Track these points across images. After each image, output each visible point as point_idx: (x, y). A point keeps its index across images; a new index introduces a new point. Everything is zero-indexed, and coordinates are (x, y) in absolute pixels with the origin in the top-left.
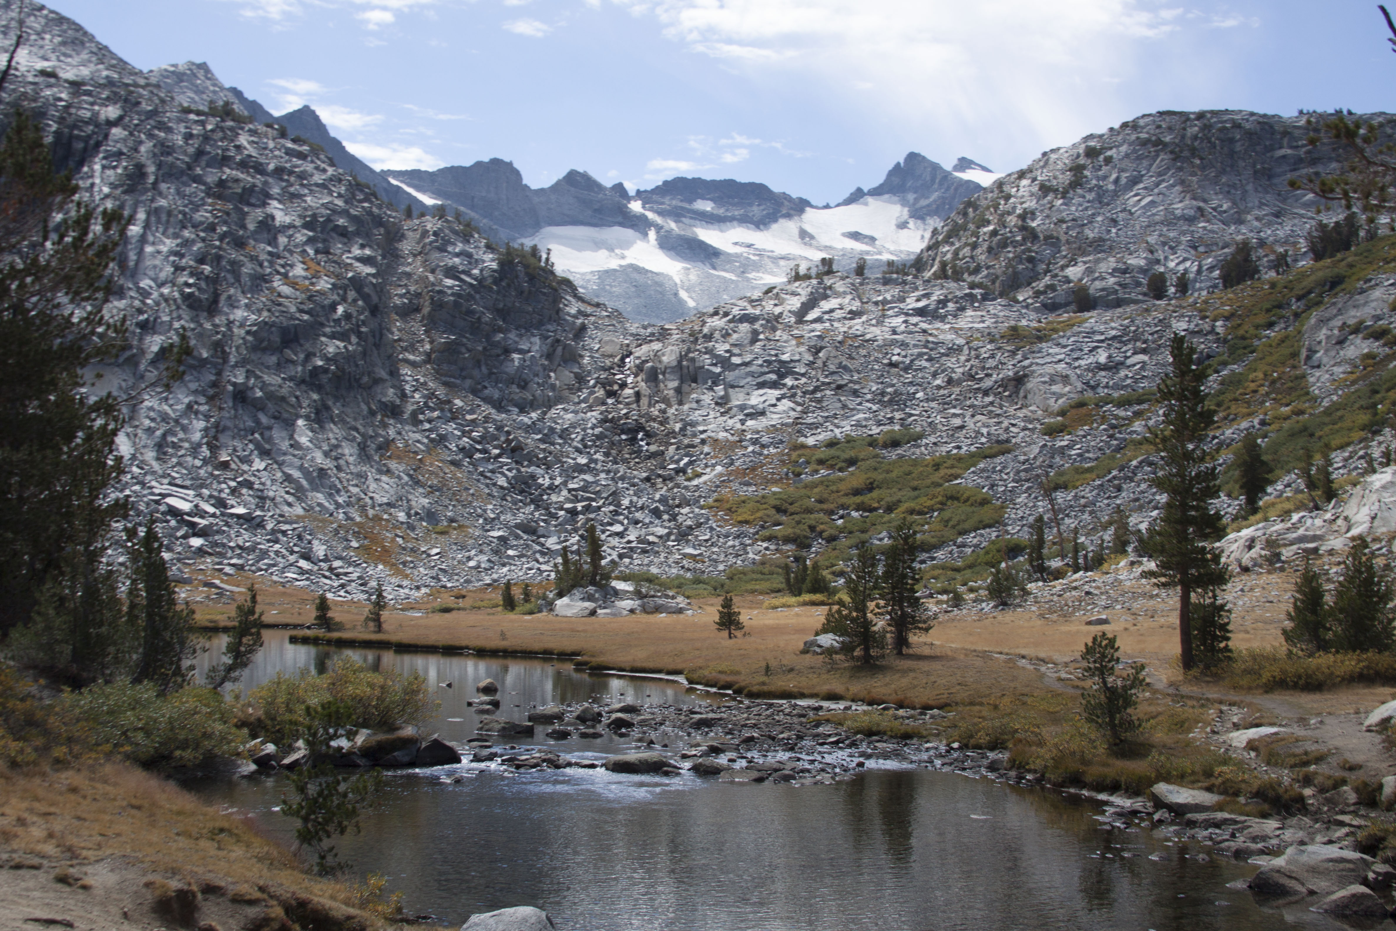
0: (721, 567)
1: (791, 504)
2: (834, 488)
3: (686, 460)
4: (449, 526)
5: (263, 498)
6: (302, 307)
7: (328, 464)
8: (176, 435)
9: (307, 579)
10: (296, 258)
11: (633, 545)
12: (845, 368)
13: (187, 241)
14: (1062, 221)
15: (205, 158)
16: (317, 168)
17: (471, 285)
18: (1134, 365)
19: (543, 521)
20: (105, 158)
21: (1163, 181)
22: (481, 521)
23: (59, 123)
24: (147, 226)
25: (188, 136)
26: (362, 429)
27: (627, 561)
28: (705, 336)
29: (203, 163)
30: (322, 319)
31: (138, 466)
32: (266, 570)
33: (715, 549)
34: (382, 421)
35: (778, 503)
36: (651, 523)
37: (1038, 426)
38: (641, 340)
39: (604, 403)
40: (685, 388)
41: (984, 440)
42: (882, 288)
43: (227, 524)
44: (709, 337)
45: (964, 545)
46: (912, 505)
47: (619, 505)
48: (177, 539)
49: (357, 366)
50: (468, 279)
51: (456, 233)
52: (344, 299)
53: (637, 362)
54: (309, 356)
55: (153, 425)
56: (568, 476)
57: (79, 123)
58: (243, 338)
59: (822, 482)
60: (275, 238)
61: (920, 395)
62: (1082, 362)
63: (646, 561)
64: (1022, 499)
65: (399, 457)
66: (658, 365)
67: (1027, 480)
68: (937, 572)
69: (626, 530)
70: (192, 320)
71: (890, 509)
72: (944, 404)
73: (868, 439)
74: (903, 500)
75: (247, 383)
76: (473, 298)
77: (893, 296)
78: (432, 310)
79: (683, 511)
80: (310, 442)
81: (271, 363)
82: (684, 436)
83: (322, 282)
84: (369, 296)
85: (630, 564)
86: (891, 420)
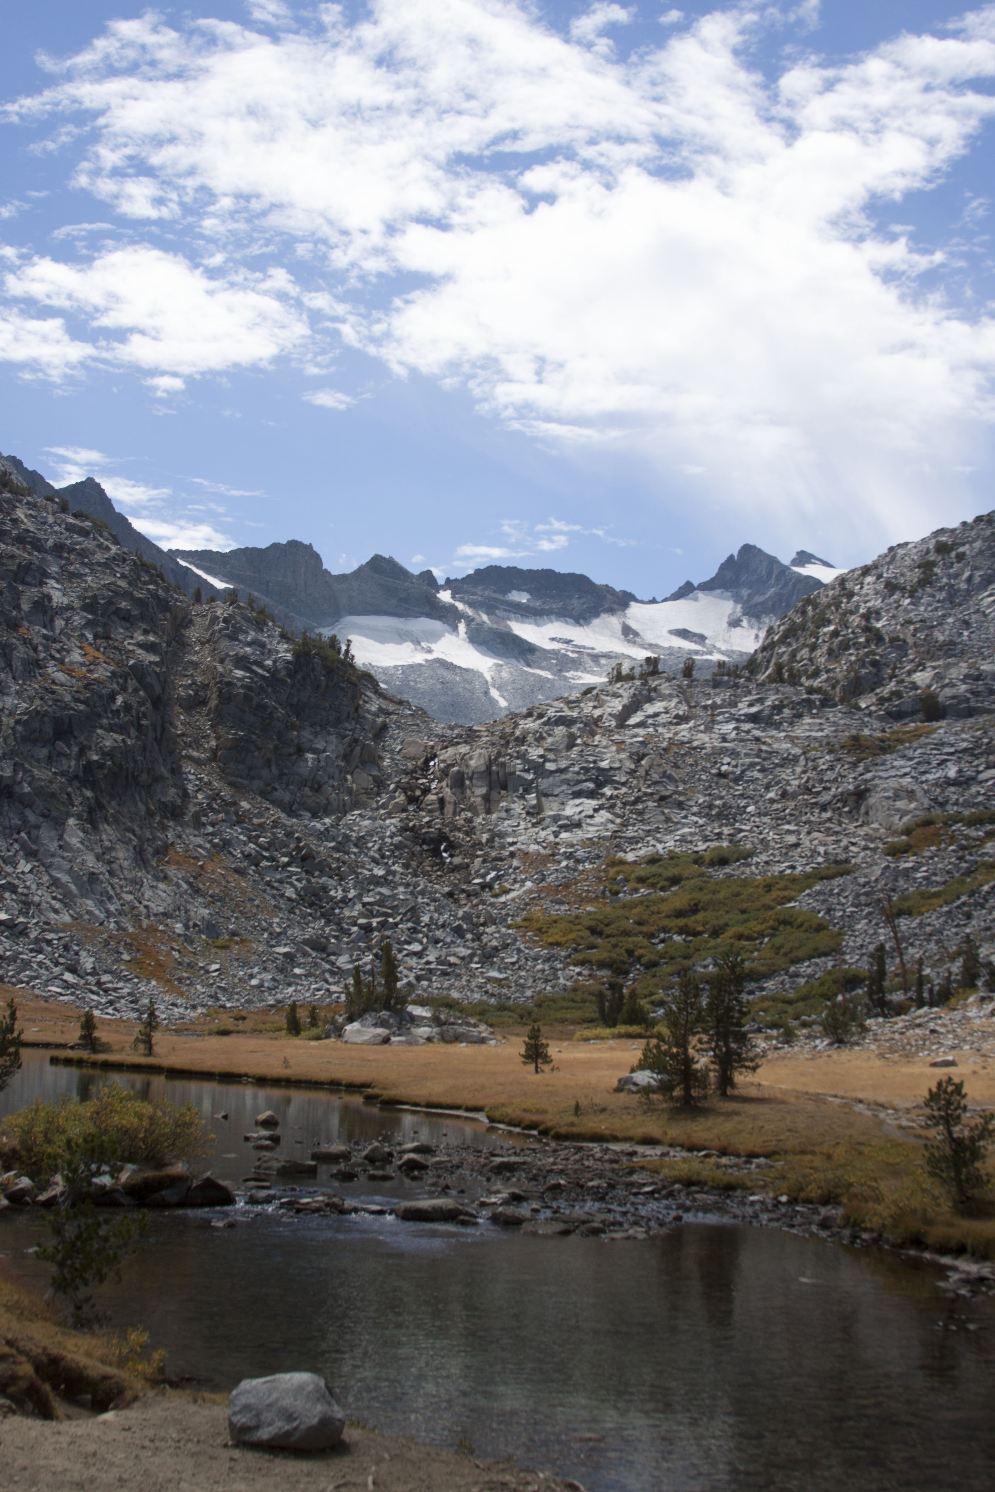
0: (529, 993)
1: (608, 925)
2: (655, 909)
3: (493, 874)
4: (231, 940)
5: (27, 904)
6: (78, 695)
9: (73, 994)
10: (74, 642)
11: (433, 966)
12: (670, 778)
14: (910, 622)
16: (100, 546)
17: (263, 677)
18: (987, 781)
19: (335, 937)
22: (266, 935)
26: (139, 831)
27: (425, 983)
28: (517, 739)
30: (100, 710)
32: (27, 983)
33: (523, 973)
34: (161, 823)
35: (593, 923)
36: (453, 942)
37: (881, 846)
38: (449, 743)
39: (404, 810)
40: (494, 795)
41: (820, 859)
42: (712, 692)
44: (521, 740)
45: (797, 975)
46: (740, 929)
47: (418, 922)
49: (136, 761)
50: (260, 671)
51: (248, 620)
52: (124, 689)
53: (442, 765)
54: (84, 749)
56: (363, 889)
58: (13, 729)
59: (642, 902)
60: (52, 621)
61: (751, 809)
62: (930, 777)
63: (446, 984)
64: (861, 926)
65: (178, 863)
66: (465, 769)
67: (868, 905)
68: (766, 1004)
71: (716, 933)
72: (778, 819)
73: (694, 856)
74: (730, 923)
75: (13, 777)
76: (265, 691)
77: (723, 700)
78: (220, 703)
79: (488, 930)
80: (82, 843)
81: (41, 756)
82: (492, 847)
83: (101, 669)
84: (151, 685)
85: (429, 986)
86: (719, 835)
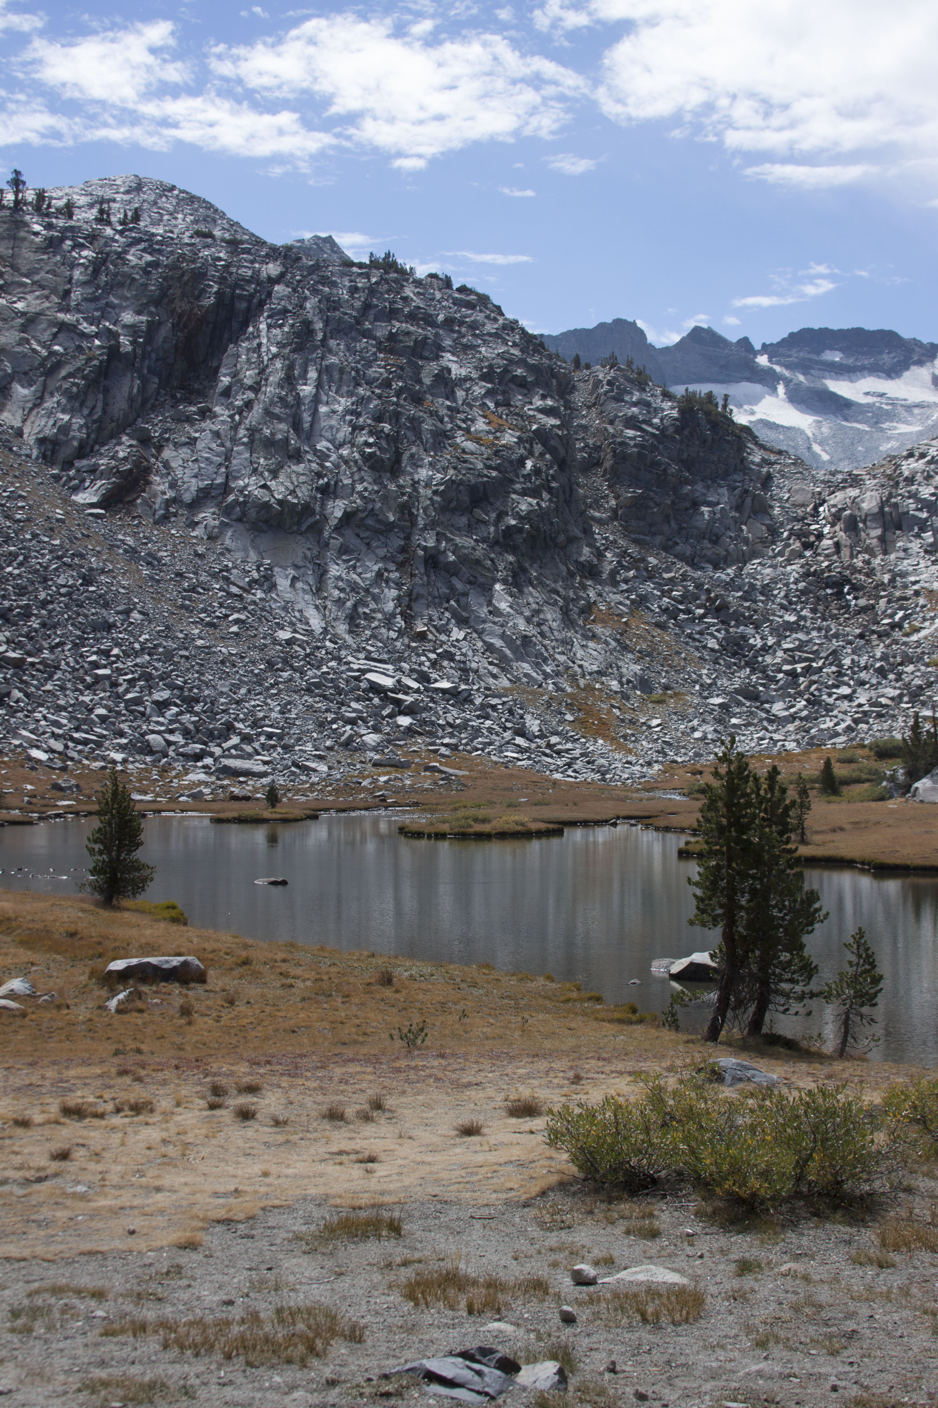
3: (901, 614)
4: (665, 694)
5: (466, 670)
6: (489, 463)
7: (531, 631)
8: (367, 606)
9: (529, 758)
10: (476, 412)
11: (866, 708)
13: (363, 398)
15: (373, 311)
16: (488, 317)
17: (653, 435)
19: (762, 685)
20: (269, 317)
22: (697, 687)
23: (220, 284)
24: (319, 386)
25: (354, 290)
26: (563, 592)
27: (863, 726)
28: (906, 479)
29: (371, 318)
30: (511, 475)
31: (331, 641)
32: (483, 750)
34: (582, 584)
36: (879, 683)
38: (835, 488)
39: (801, 556)
40: (889, 536)
43: (432, 700)
44: (912, 480)
47: (840, 666)
48: (383, 718)
49: (552, 524)
50: (650, 429)
51: (631, 381)
52: (531, 453)
53: (833, 510)
54: (501, 515)
55: (342, 595)
56: (779, 635)
57: (240, 282)
58: (431, 499)
60: (453, 393)
65: (603, 621)
66: (857, 513)
70: (375, 482)
75: (438, 546)
76: (657, 449)
78: (616, 463)
79: (906, 669)
80: (511, 607)
81: (462, 524)
82: (895, 587)
83: (507, 436)
84: (556, 448)
85: (870, 729)
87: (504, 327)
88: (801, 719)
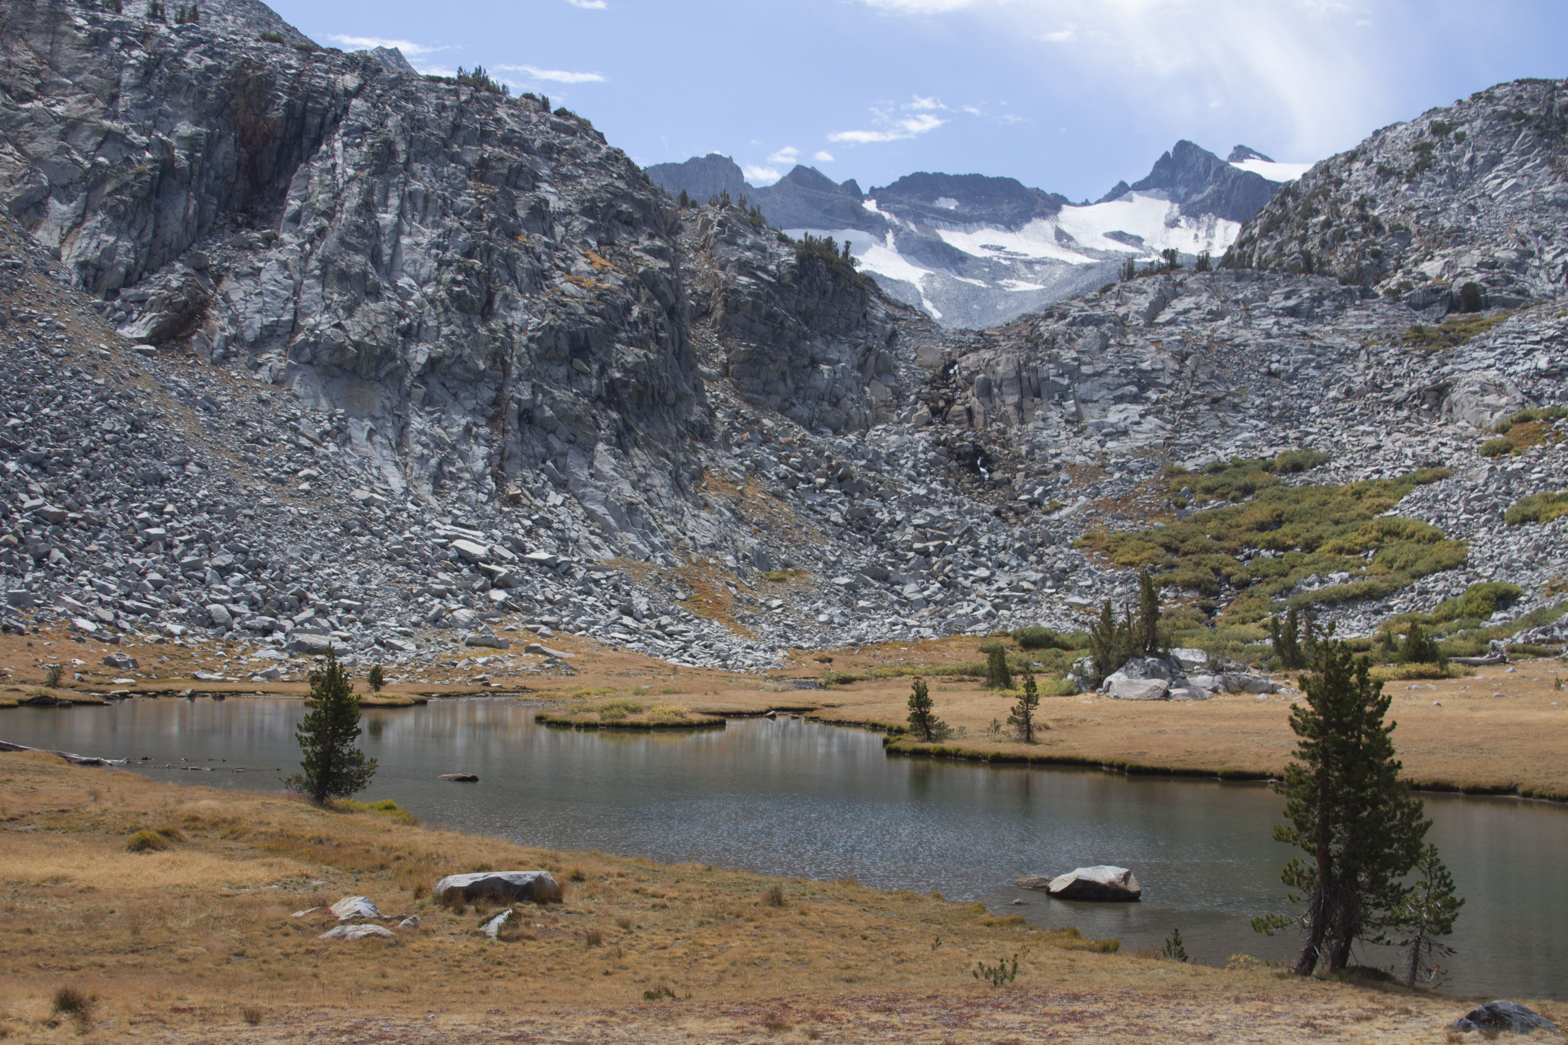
1: (1183, 541)
2: (1233, 522)
3: (1040, 490)
4: (785, 572)
5: (564, 540)
6: (591, 307)
7: (639, 497)
8: (453, 464)
9: (639, 640)
10: (576, 251)
11: (1007, 593)
12: (1218, 378)
13: (450, 230)
14: (1411, 209)
15: (462, 133)
16: (589, 145)
17: (769, 283)
19: (890, 564)
20: (345, 134)
21: (1528, 160)
22: (820, 565)
23: (290, 95)
24: (401, 214)
25: (441, 108)
26: (672, 456)
27: (1004, 613)
28: (1046, 341)
29: (461, 140)
30: (616, 322)
31: (412, 503)
32: (587, 630)
33: (1103, 598)
34: (692, 446)
35: (1166, 540)
36: (1019, 565)
37: (1475, 446)
38: (966, 349)
39: (929, 423)
40: (1027, 403)
41: (1409, 462)
42: (1237, 285)
43: (528, 572)
44: (1052, 342)
45: (1426, 592)
46: (1338, 542)
47: (977, 545)
48: (474, 592)
49: (660, 378)
50: (765, 277)
51: (744, 222)
52: (638, 299)
53: (965, 373)
54: (604, 367)
55: (425, 452)
56: (908, 510)
57: (312, 94)
58: (526, 347)
59: (1215, 515)
60: (551, 228)
61: (1315, 409)
62: (1519, 368)
64: (1482, 533)
65: (716, 489)
66: (991, 376)
67: (1482, 511)
68: (1401, 625)
69: (993, 574)
70: (464, 325)
71: (1310, 547)
72: (1348, 420)
73: (1261, 462)
74: (1325, 535)
75: (533, 400)
76: (773, 299)
77: (1254, 294)
78: (727, 312)
79: (1047, 551)
80: (615, 470)
81: (560, 376)
82: (1033, 460)
83: (611, 278)
84: (664, 294)
85: (1012, 616)
86: (1285, 439)
87: (608, 157)
88: (936, 603)
